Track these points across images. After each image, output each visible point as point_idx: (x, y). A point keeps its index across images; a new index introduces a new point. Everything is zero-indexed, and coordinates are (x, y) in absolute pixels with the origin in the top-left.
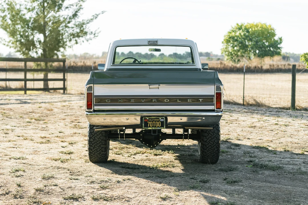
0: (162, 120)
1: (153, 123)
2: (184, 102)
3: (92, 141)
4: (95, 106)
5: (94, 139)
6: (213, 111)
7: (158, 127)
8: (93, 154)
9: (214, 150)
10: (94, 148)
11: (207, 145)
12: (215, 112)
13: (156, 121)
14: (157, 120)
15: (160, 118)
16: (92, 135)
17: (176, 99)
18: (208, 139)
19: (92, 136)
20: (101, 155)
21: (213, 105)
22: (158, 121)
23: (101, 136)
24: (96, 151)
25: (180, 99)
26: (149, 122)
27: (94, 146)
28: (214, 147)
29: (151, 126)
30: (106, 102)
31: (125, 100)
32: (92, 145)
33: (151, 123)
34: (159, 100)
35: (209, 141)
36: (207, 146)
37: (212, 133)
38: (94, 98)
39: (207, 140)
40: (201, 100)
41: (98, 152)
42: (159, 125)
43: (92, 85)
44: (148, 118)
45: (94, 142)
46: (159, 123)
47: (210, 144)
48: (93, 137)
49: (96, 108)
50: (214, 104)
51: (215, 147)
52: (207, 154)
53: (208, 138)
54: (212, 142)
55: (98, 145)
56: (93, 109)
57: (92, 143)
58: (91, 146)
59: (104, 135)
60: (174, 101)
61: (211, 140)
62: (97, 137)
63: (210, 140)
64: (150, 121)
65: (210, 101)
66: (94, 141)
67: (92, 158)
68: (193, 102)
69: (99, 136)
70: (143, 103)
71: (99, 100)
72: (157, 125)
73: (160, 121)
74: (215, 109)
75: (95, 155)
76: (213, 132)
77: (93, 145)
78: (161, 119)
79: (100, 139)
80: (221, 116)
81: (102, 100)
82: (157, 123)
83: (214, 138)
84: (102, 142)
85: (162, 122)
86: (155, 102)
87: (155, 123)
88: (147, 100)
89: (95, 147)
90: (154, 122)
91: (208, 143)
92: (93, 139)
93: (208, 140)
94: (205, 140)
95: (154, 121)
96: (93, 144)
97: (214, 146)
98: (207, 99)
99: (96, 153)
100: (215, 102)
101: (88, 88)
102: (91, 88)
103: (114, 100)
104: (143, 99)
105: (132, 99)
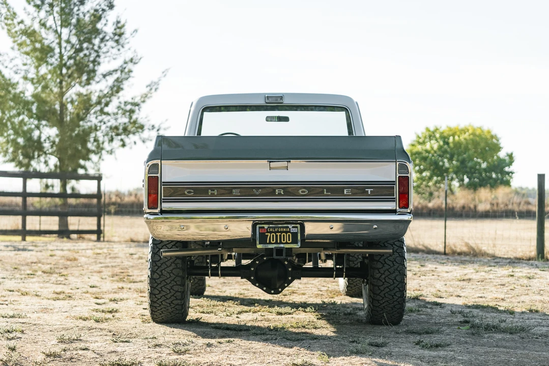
0: (295, 230)
1: (277, 236)
2: (337, 195)
3: (158, 279)
4: (163, 202)
5: (160, 274)
6: (393, 212)
7: (287, 243)
8: (158, 305)
9: (395, 297)
10: (160, 291)
11: (382, 285)
12: (397, 214)
13: (281, 232)
14: (284, 230)
15: (290, 226)
16: (156, 265)
17: (322, 190)
18: (382, 274)
19: (157, 267)
20: (173, 306)
21: (393, 200)
22: (286, 232)
23: (174, 269)
24: (164, 298)
25: (328, 190)
26: (269, 234)
27: (161, 288)
28: (394, 289)
29: (273, 241)
30: (185, 194)
31: (223, 191)
32: (157, 286)
33: (273, 235)
34: (290, 190)
35: (385, 278)
36: (382, 288)
37: (390, 263)
38: (162, 187)
39: (380, 276)
40: (369, 190)
41: (168, 301)
42: (289, 240)
43: (158, 162)
44: (266, 226)
45: (161, 279)
46: (289, 235)
47: (386, 285)
48: (159, 270)
49: (166, 206)
50: (394, 198)
51: (397, 289)
52: (381, 304)
53: (382, 272)
54: (391, 281)
55: (168, 287)
56: (159, 209)
57: (156, 282)
58: (155, 288)
59: (180, 266)
60: (317, 193)
61: (389, 275)
62: (166, 270)
63: (387, 276)
64: (271, 232)
65: (387, 193)
66: (160, 277)
67: (156, 313)
68: (354, 194)
69: (171, 268)
70: (257, 196)
71: (172, 191)
72: (284, 240)
73: (290, 232)
74: (398, 208)
75: (162, 306)
76: (392, 260)
77: (159, 286)
78: (293, 227)
79: (171, 274)
80: (408, 222)
81: (178, 191)
82: (284, 235)
83: (394, 272)
84: (175, 280)
85: (295, 235)
86: (280, 194)
87: (280, 236)
88: (265, 191)
89: (162, 290)
90: (278, 234)
91: (383, 281)
92: (158, 274)
93: (383, 276)
94: (378, 276)
95: (278, 232)
96: (158, 284)
97: (395, 287)
98: (380, 190)
99: (163, 303)
100: (397, 196)
101: (151, 168)
102: (155, 168)
103: (200, 190)
104: (257, 189)
105: (235, 188)
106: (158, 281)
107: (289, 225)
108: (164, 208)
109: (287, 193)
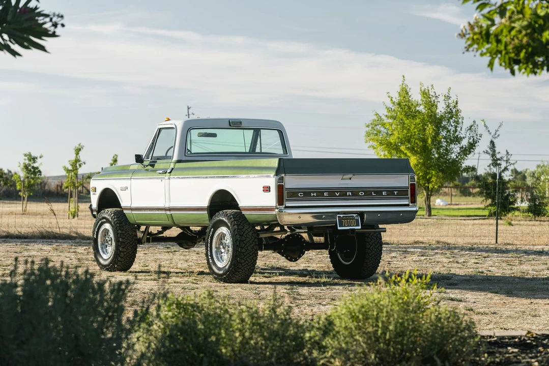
1: (348, 222)
4: (286, 201)
6: (408, 205)
7: (353, 226)
8: (241, 271)
12: (410, 206)
13: (350, 219)
16: (244, 243)
22: (353, 219)
24: (246, 265)
26: (344, 221)
27: (246, 258)
29: (346, 225)
32: (244, 257)
33: (346, 221)
42: (355, 224)
43: (283, 175)
44: (342, 216)
45: (247, 253)
46: (354, 221)
53: (371, 244)
54: (376, 250)
55: (251, 258)
56: (284, 206)
64: (345, 219)
68: (388, 195)
70: (337, 196)
74: (410, 203)
75: (244, 271)
78: (356, 216)
79: (253, 249)
80: (416, 211)
81: (294, 194)
82: (352, 221)
83: (377, 244)
85: (357, 221)
87: (350, 222)
95: (348, 219)
99: (245, 268)
100: (409, 196)
101: (279, 179)
102: (281, 179)
103: (307, 194)
104: (337, 192)
105: (326, 192)
107: (354, 215)
108: (287, 205)
109: (353, 195)
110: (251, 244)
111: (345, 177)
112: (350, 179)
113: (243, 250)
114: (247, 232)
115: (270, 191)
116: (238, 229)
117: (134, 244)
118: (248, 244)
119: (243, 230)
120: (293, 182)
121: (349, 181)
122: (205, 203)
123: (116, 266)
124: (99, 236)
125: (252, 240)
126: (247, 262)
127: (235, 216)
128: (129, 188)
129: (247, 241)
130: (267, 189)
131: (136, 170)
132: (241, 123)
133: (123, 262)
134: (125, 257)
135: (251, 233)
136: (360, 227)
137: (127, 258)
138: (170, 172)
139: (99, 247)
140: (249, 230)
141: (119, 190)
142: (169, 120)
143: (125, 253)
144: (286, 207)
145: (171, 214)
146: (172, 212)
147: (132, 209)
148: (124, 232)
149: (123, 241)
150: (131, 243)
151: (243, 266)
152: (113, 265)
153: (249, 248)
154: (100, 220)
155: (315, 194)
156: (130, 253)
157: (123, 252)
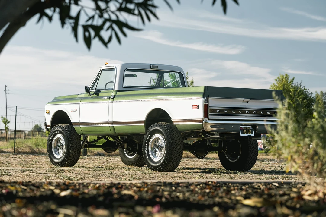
0: (252, 129)
4: (210, 115)
7: (250, 134)
22: (249, 129)
29: (245, 133)
43: (208, 98)
44: (242, 127)
45: (176, 151)
46: (250, 131)
55: (179, 154)
56: (208, 118)
64: (244, 129)
68: (270, 114)
70: (240, 113)
75: (173, 164)
78: (251, 127)
79: (180, 149)
83: (256, 148)
90: (247, 130)
99: (175, 162)
101: (205, 100)
102: (207, 100)
103: (222, 111)
104: (240, 110)
105: (233, 110)
106: (175, 152)
108: (210, 118)
109: (250, 113)
110: (179, 145)
111: (245, 100)
112: (248, 102)
113: (174, 150)
114: (176, 137)
115: (198, 108)
116: (170, 135)
117: (79, 148)
118: (177, 145)
119: (174, 136)
120: (213, 102)
121: (246, 104)
122: (143, 118)
123: (66, 163)
124: (53, 143)
125: (180, 143)
126: (176, 157)
127: (168, 126)
128: (78, 110)
129: (176, 143)
130: (196, 107)
131: (83, 98)
132: (157, 67)
133: (71, 160)
134: (73, 157)
135: (179, 138)
136: (253, 135)
137: (75, 157)
138: (113, 98)
139: (53, 150)
140: (178, 136)
141: (70, 111)
142: (107, 64)
143: (73, 154)
144: (209, 120)
145: (113, 126)
146: (114, 125)
147: (80, 124)
148: (73, 140)
149: (72, 146)
150: (77, 147)
151: (173, 160)
152: (64, 162)
153: (178, 148)
154: (55, 132)
155: (227, 111)
156: (77, 154)
157: (72, 153)
